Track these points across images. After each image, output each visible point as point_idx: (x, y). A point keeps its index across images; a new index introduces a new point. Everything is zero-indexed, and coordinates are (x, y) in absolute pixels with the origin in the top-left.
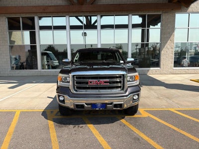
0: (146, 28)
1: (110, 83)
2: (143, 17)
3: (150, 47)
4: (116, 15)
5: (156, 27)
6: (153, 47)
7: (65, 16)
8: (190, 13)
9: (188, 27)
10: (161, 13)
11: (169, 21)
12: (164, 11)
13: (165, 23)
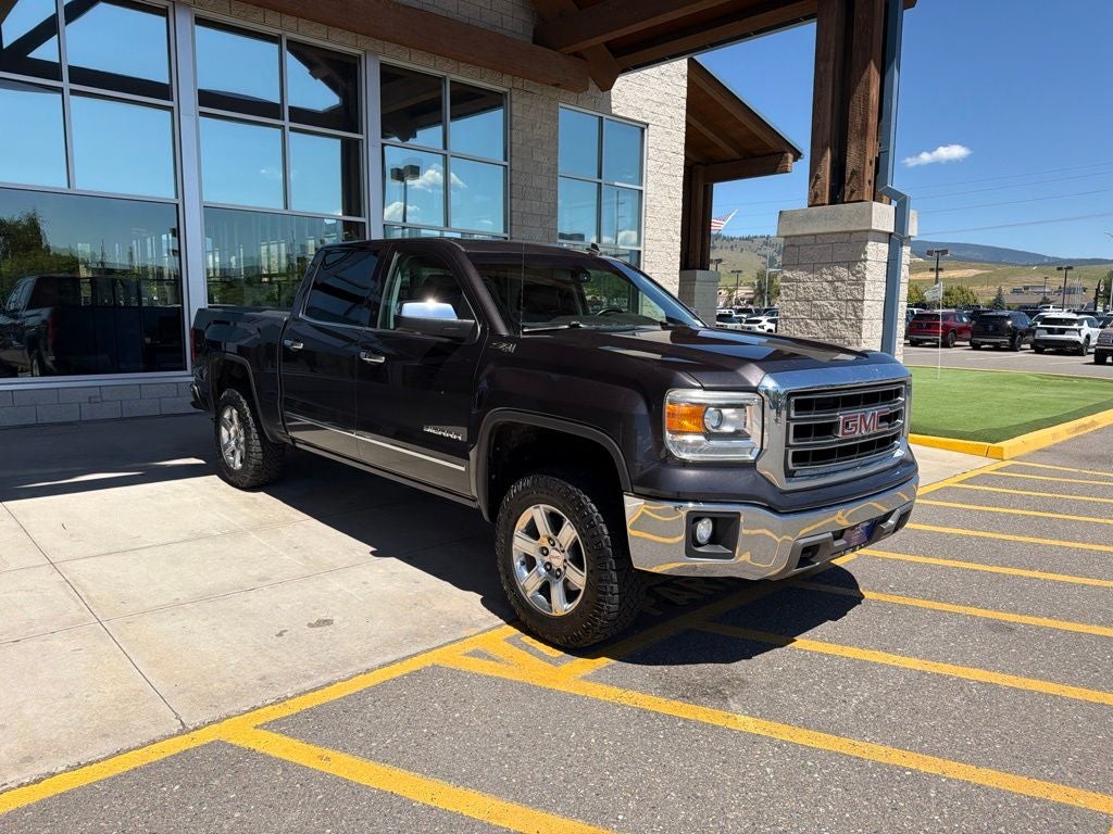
0: (449, 153)
8: (605, 117)
9: (600, 177)
10: (506, 90)
11: (536, 137)
12: (519, 83)
13: (523, 144)
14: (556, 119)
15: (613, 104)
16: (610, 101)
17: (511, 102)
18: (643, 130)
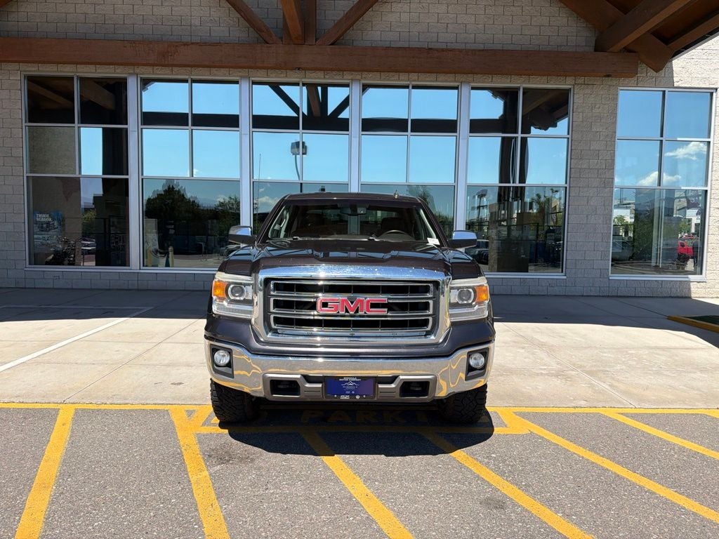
0: (520, 135)
1: (390, 307)
2: (508, 96)
3: (527, 200)
4: (414, 87)
5: (551, 131)
6: (538, 202)
7: (237, 82)
8: (667, 90)
9: (662, 136)
10: (570, 87)
11: (595, 115)
12: (581, 80)
13: (582, 121)
14: (615, 99)
15: (675, 79)
16: (673, 77)
17: (574, 93)
18: (712, 94)
